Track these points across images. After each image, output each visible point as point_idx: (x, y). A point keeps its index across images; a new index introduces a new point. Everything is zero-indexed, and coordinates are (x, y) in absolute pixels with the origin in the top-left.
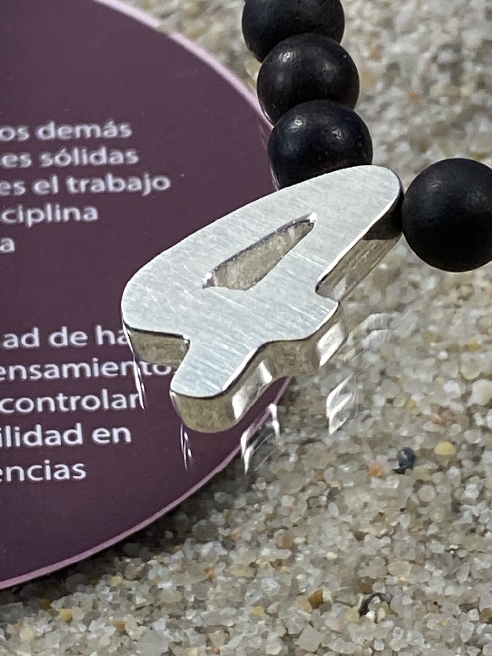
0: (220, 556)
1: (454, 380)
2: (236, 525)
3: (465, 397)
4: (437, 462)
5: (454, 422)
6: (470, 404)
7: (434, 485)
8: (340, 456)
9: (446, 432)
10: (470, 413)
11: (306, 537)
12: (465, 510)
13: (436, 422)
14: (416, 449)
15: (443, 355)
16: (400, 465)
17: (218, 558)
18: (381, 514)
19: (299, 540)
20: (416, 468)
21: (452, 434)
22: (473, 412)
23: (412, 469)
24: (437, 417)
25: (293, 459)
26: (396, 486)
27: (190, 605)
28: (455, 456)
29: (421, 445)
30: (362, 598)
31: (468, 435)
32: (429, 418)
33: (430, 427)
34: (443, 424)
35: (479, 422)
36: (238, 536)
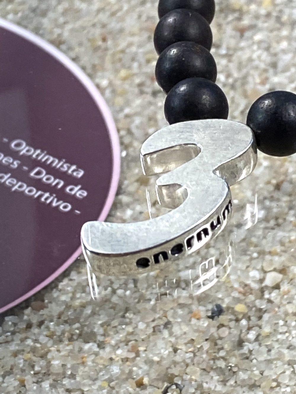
0: (94, 351)
1: (258, 270)
2: (109, 335)
3: (262, 281)
4: (235, 315)
5: (251, 294)
6: (263, 285)
7: (230, 328)
8: (179, 304)
9: (245, 299)
10: (262, 291)
11: (147, 347)
12: (246, 345)
13: (240, 292)
14: (224, 306)
15: (255, 255)
16: (212, 313)
17: (92, 352)
18: (193, 340)
19: (142, 349)
20: (221, 317)
21: (248, 301)
22: (265, 289)
23: (218, 317)
24: (241, 289)
25: (152, 302)
26: (206, 325)
27: (67, 375)
28: (247, 314)
29: (227, 304)
30: (166, 384)
31: (258, 303)
32: (236, 289)
33: (236, 294)
34: (244, 294)
35: (267, 296)
36: (108, 342)
